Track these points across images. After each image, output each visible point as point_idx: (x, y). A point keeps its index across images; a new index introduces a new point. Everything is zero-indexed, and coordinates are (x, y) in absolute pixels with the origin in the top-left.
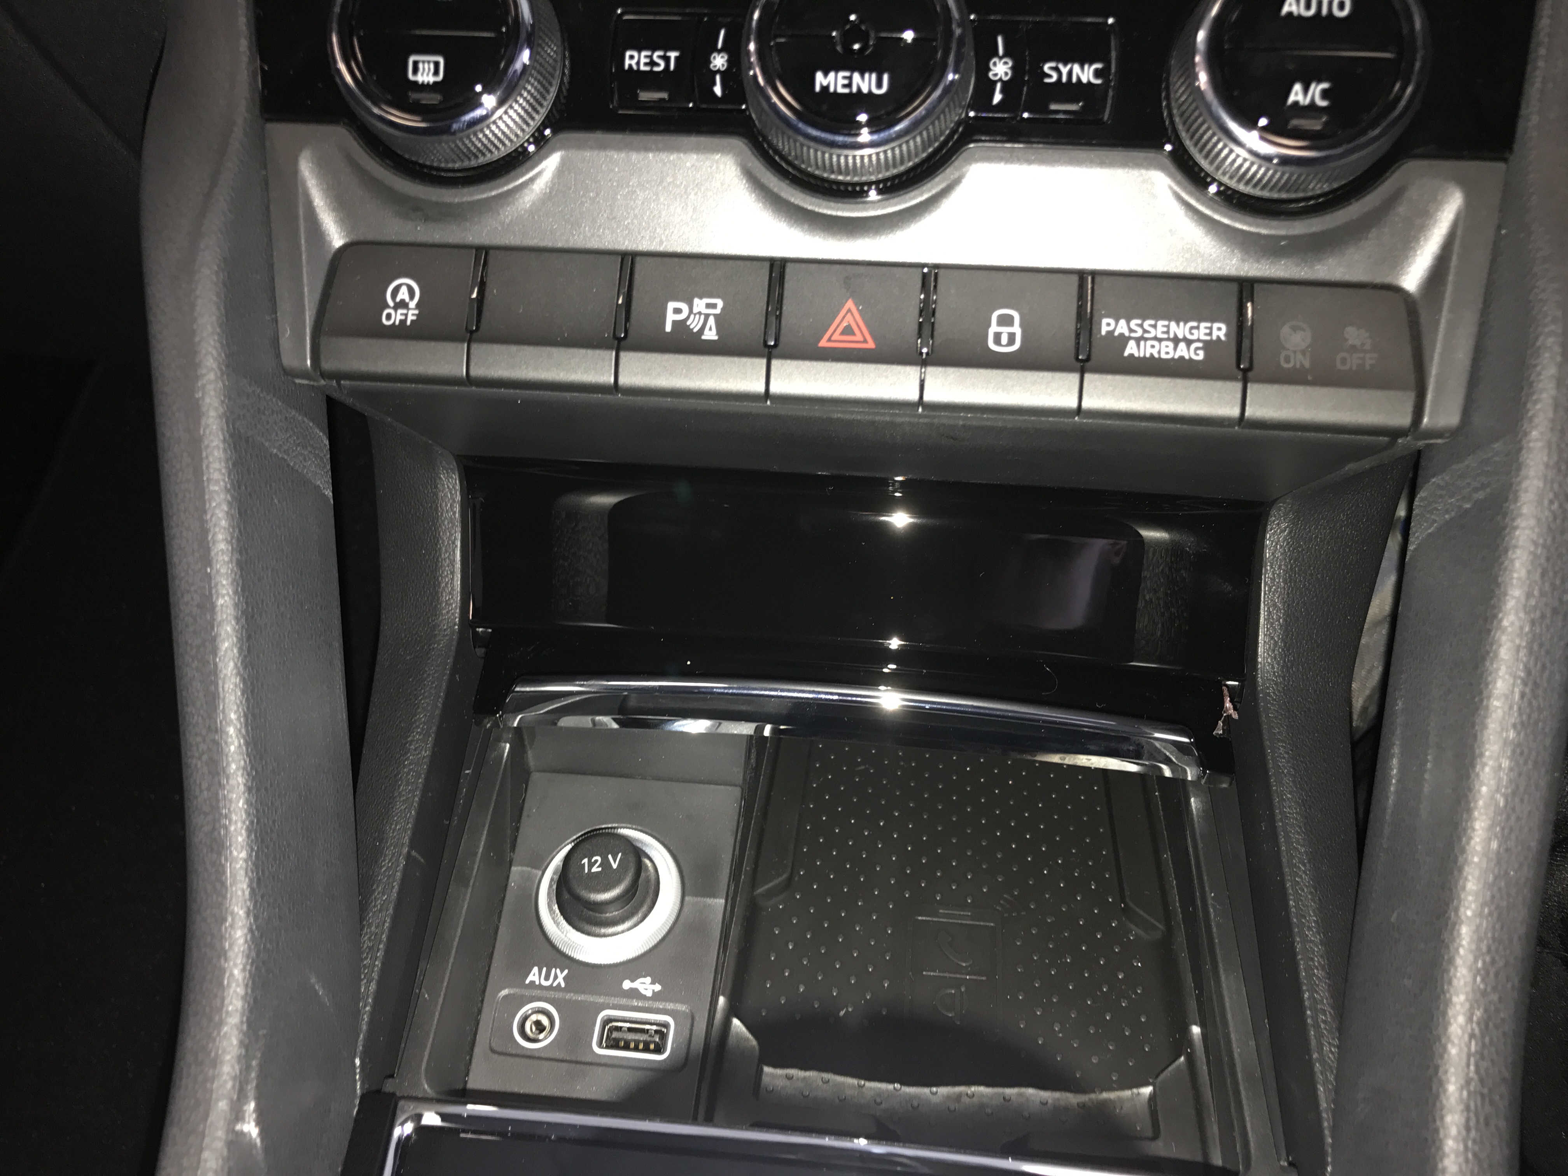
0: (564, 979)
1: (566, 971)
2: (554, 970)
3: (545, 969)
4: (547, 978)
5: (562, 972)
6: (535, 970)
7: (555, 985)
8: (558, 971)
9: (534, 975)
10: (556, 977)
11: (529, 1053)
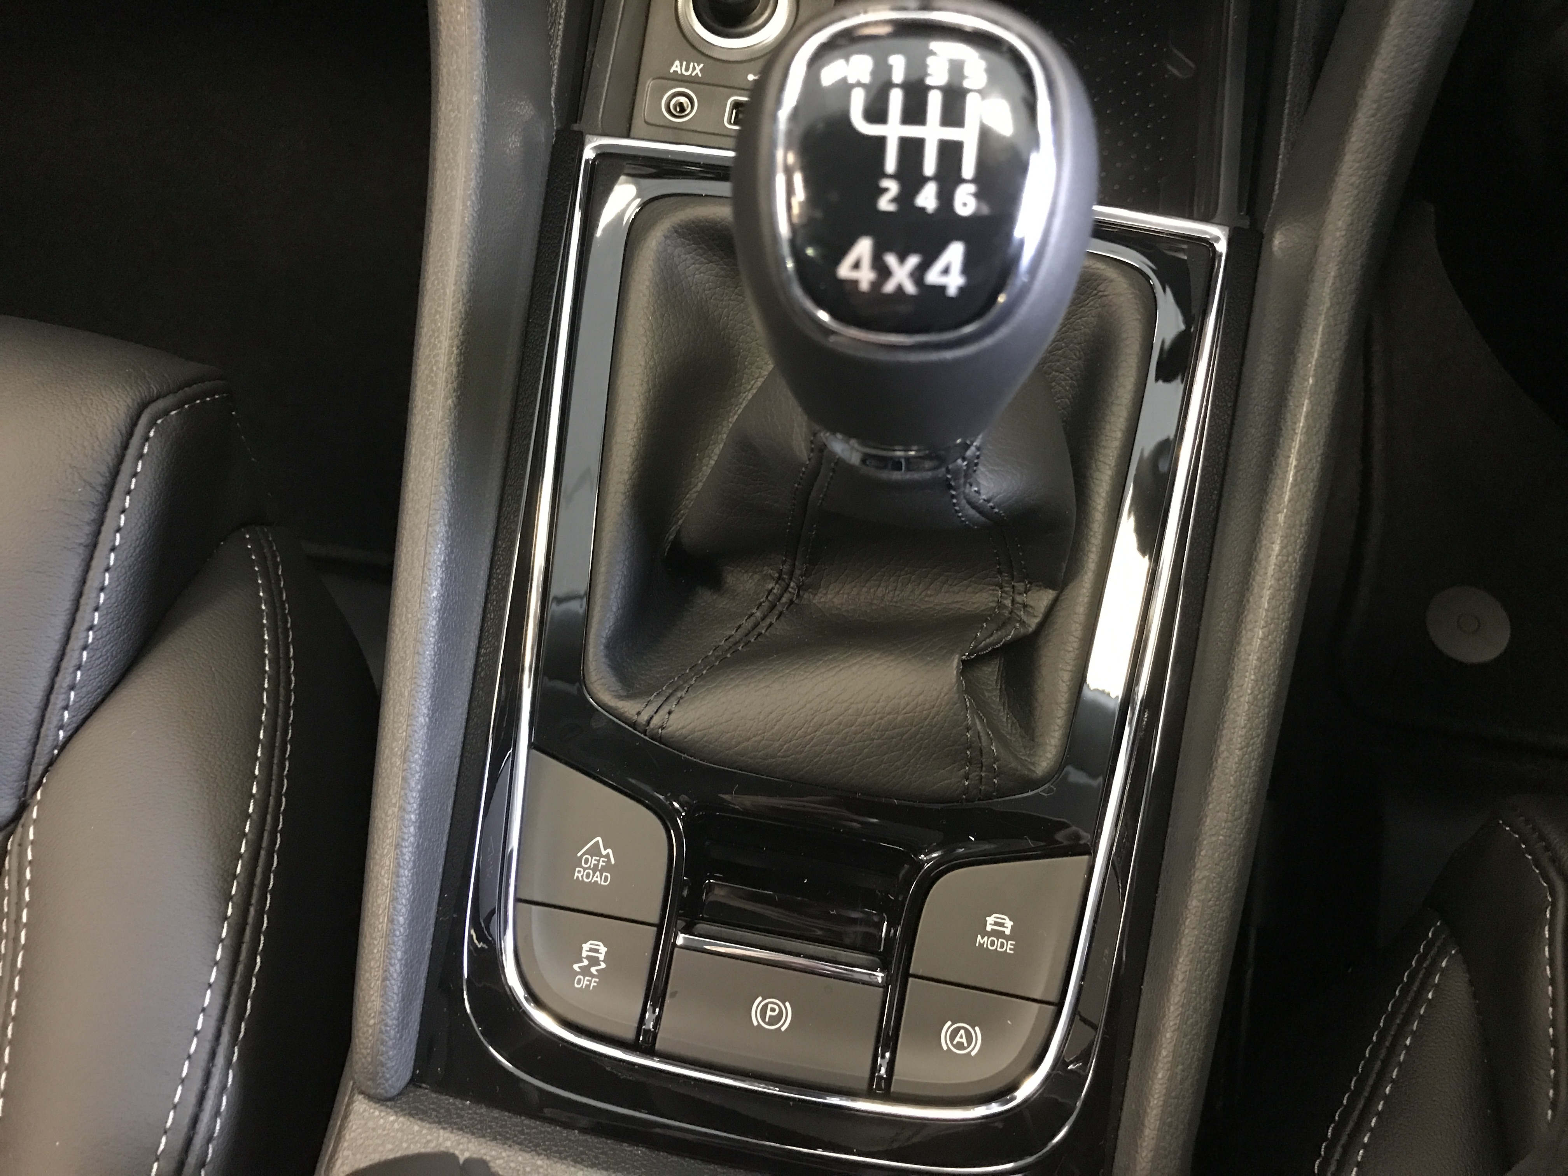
0: (701, 70)
1: (702, 65)
2: (692, 64)
3: (685, 63)
4: (687, 69)
5: (698, 65)
6: (677, 63)
7: (693, 74)
8: (696, 64)
9: (677, 66)
10: (694, 69)
11: (675, 126)
